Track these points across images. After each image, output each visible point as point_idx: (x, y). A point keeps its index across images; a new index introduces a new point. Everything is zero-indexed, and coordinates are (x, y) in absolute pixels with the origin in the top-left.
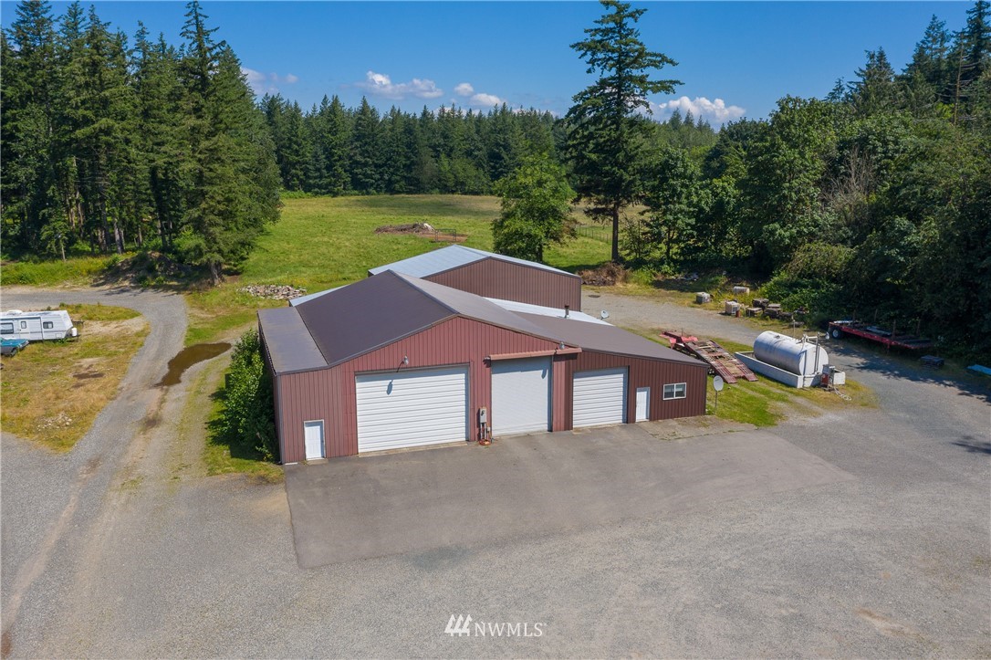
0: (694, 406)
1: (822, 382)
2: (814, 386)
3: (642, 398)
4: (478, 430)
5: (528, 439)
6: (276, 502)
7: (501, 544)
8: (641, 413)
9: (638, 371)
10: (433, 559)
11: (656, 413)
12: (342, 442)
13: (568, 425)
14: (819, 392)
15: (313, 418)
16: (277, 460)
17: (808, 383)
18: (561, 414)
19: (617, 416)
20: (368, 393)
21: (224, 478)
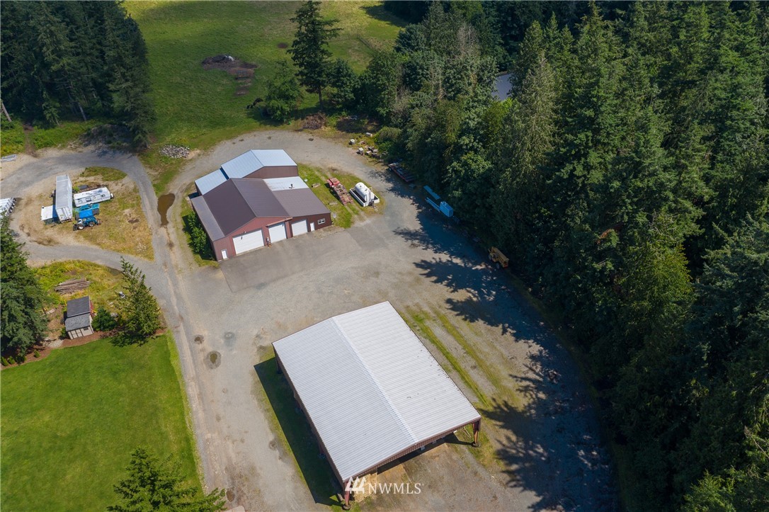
0: (329, 222)
1: (371, 204)
2: (369, 205)
3: (312, 225)
4: (267, 243)
5: (281, 242)
6: (220, 275)
7: (274, 280)
8: (312, 228)
9: (309, 219)
10: (261, 286)
11: (317, 227)
12: (232, 253)
13: (292, 236)
14: (370, 208)
15: (223, 249)
16: (216, 260)
17: (367, 205)
18: (289, 233)
19: (305, 231)
20: (236, 241)
21: (204, 267)
